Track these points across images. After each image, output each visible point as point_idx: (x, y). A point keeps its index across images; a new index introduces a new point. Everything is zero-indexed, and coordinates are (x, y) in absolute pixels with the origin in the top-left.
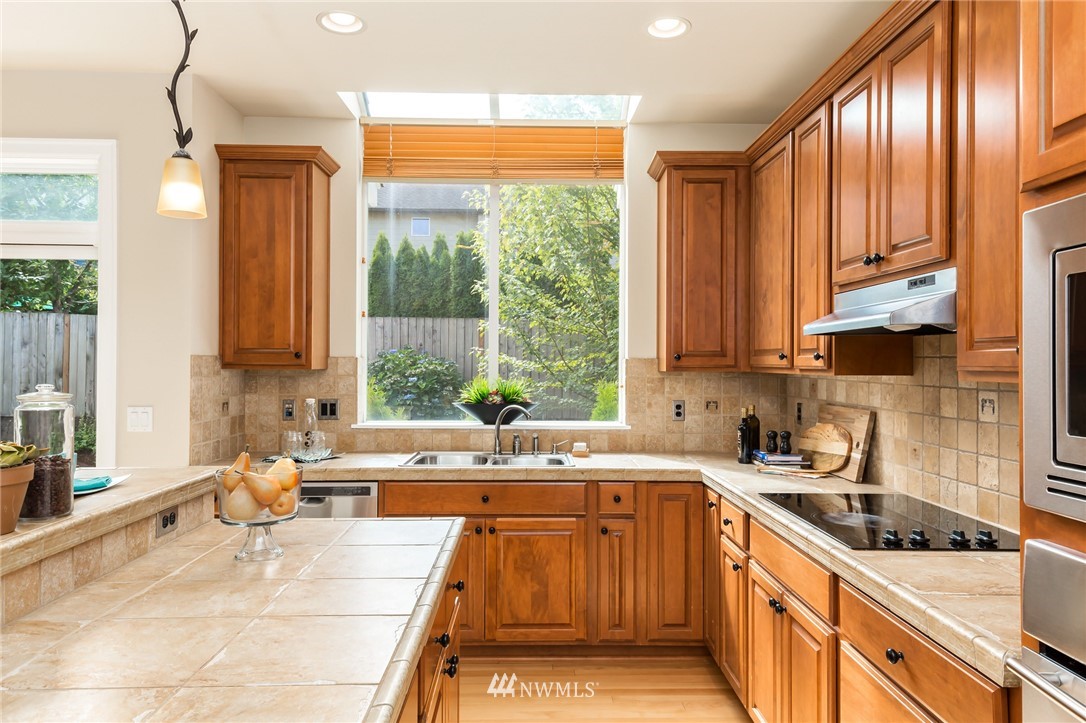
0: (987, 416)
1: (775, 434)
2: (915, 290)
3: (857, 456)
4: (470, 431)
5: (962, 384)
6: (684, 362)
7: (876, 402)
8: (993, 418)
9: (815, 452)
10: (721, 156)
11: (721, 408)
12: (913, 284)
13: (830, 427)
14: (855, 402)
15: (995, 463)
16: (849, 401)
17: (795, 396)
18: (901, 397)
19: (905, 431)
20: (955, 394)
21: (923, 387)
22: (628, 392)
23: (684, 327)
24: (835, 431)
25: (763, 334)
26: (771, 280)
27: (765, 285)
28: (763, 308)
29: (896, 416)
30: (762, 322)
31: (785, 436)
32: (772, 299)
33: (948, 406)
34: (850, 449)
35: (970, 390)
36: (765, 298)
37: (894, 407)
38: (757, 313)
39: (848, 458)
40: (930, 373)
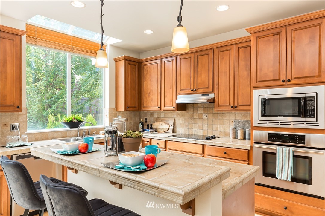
0: (205, 117)
1: (149, 125)
2: (203, 96)
3: (171, 128)
4: (67, 131)
5: (199, 112)
6: (129, 109)
7: (175, 117)
8: (207, 118)
9: (157, 128)
10: (136, 59)
11: (129, 120)
12: (202, 95)
13: (162, 123)
14: (167, 117)
15: (207, 125)
16: (165, 117)
17: (144, 116)
18: (182, 115)
19: (183, 122)
20: (197, 114)
21: (189, 113)
22: (109, 117)
23: (129, 100)
24: (164, 123)
25: (148, 102)
26: (152, 91)
27: (149, 92)
28: (148, 97)
29: (181, 119)
30: (148, 100)
31: (151, 125)
32: (153, 95)
33: (195, 116)
34: (169, 126)
35: (201, 114)
36: (149, 94)
37: (180, 117)
38: (145, 97)
39: (169, 128)
40: (191, 111)
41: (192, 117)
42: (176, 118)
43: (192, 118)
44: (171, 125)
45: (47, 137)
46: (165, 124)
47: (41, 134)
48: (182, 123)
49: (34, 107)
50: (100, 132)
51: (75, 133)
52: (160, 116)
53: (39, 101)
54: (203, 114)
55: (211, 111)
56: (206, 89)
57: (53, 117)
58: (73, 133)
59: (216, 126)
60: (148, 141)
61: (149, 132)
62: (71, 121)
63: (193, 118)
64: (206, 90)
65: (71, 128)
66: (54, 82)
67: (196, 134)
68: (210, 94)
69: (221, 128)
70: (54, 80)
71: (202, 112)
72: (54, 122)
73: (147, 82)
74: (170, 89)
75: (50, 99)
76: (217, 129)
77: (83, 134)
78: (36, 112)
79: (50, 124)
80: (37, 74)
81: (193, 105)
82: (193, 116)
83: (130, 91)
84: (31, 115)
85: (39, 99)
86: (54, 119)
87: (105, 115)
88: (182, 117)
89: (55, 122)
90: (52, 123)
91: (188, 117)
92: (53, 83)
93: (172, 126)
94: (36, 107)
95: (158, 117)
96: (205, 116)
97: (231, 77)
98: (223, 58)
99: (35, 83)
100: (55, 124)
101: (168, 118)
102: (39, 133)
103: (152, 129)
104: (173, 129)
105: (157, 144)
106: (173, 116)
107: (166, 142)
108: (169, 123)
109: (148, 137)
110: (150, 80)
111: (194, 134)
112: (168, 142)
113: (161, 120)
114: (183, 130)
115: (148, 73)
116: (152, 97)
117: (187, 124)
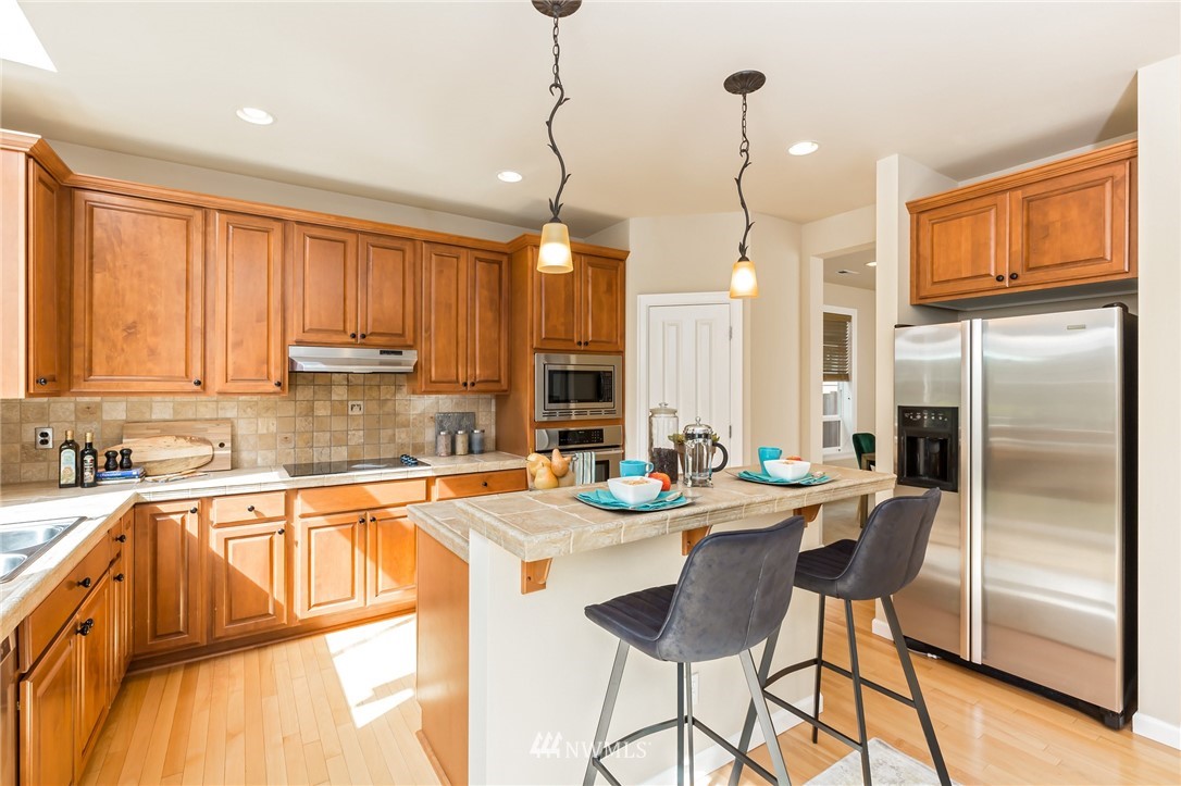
0: (356, 412)
2: (385, 355)
3: (224, 453)
8: (360, 413)
12: (382, 353)
13: (168, 439)
14: (191, 416)
15: (361, 432)
16: (178, 418)
18: (267, 409)
19: (273, 429)
20: (328, 403)
21: (296, 401)
24: (182, 440)
25: (127, 362)
26: (153, 316)
27: (130, 318)
28: (126, 339)
29: (260, 420)
30: (123, 350)
31: (126, 453)
32: (155, 333)
33: (322, 409)
34: (214, 449)
35: (341, 401)
36: (131, 330)
37: (258, 415)
38: (103, 340)
39: (213, 455)
40: (304, 393)
41: (310, 412)
42: (237, 418)
43: (307, 416)
44: (222, 445)
46: (189, 444)
48: (265, 431)
52: (147, 416)
54: (350, 404)
55: (375, 394)
56: (394, 338)
59: (390, 432)
60: (192, 512)
63: (313, 417)
64: (397, 341)
67: (325, 459)
68: (404, 352)
69: (403, 436)
71: (345, 397)
73: (116, 278)
74: (258, 321)
76: (392, 439)
81: (311, 378)
82: (313, 411)
88: (264, 415)
91: (292, 414)
93: (228, 445)
95: (136, 418)
96: (356, 409)
97: (459, 319)
98: (441, 271)
101: (195, 420)
103: (129, 466)
104: (232, 457)
105: (251, 509)
106: (222, 414)
107: (290, 495)
108: (210, 438)
109: (191, 496)
110: (140, 274)
111: (316, 461)
112: (301, 492)
113: (158, 431)
114: (271, 455)
115: (121, 242)
116: (151, 340)
117: (287, 435)
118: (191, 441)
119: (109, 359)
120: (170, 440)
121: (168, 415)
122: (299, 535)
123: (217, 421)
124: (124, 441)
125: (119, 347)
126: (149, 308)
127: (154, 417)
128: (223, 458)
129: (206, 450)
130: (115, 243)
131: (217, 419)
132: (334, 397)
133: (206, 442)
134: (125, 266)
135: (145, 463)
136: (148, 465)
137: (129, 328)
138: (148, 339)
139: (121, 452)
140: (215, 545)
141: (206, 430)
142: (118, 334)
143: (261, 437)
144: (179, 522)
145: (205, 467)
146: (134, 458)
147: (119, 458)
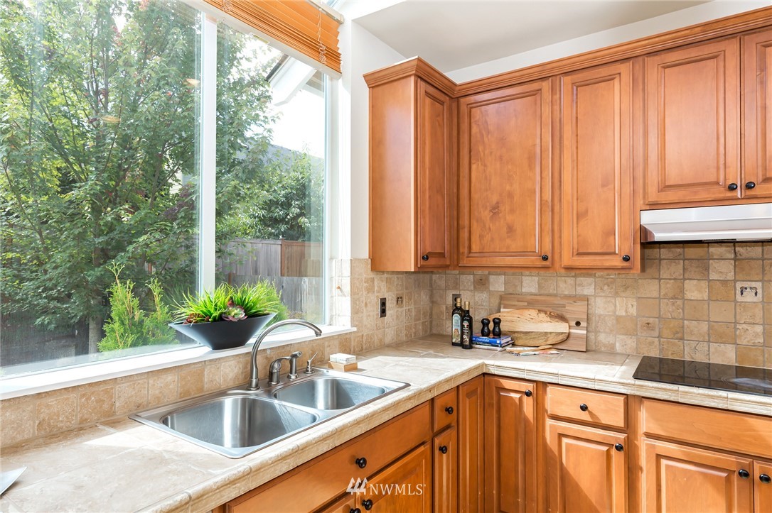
0: (749, 297)
1: (488, 321)
3: (581, 332)
4: (203, 363)
6: (429, 262)
7: (587, 291)
8: (756, 299)
11: (404, 302)
14: (551, 291)
16: (542, 292)
17: (447, 288)
18: (626, 288)
19: (633, 311)
20: (704, 284)
21: (660, 279)
22: (353, 293)
23: (427, 228)
24: (543, 315)
25: (492, 239)
26: (510, 195)
27: (495, 199)
28: (492, 218)
29: (618, 300)
30: (490, 229)
31: (497, 322)
32: (512, 211)
33: (695, 291)
34: (570, 327)
35: (724, 282)
36: (495, 210)
37: (616, 294)
38: (477, 221)
39: (569, 334)
40: (671, 270)
41: (679, 293)
42: (595, 296)
43: (674, 298)
44: (578, 324)
45: (106, 407)
46: (548, 319)
47: (72, 395)
48: (624, 314)
49: (59, 257)
50: (331, 356)
51: (236, 371)
52: (519, 289)
53: (74, 239)
54: (739, 286)
57: (130, 295)
58: (227, 371)
60: (528, 394)
61: (499, 349)
62: (221, 315)
63: (683, 300)
65: (217, 346)
66: (118, 188)
67: (700, 357)
70: (117, 184)
71: (731, 277)
72: (136, 318)
73: (485, 166)
74: (603, 185)
75: (107, 233)
77: (271, 374)
78: (67, 271)
79: (116, 326)
80: (71, 164)
81: (680, 251)
82: (682, 290)
83: (430, 197)
84: (50, 279)
85: (76, 232)
86: (136, 301)
87: (335, 286)
88: (623, 294)
89: (138, 314)
90: (127, 322)
91: (655, 295)
92: (117, 190)
93: (584, 324)
94: (65, 255)
95: (511, 291)
96: (749, 292)
99: (64, 192)
100: (141, 322)
101: (555, 296)
102: (66, 389)
103: (498, 334)
104: (587, 337)
105: (584, 408)
106: (580, 291)
107: (630, 402)
108: (568, 316)
109: (527, 377)
110: (501, 158)
111: (687, 358)
112: (646, 403)
113: (526, 304)
114: (631, 343)
115: (488, 132)
116: (509, 218)
117: (651, 320)
118: (550, 316)
119: (481, 237)
120: (533, 313)
121: (534, 289)
122: (644, 460)
123: (575, 298)
124: (502, 310)
125: (487, 227)
126: (508, 187)
127: (523, 290)
128: (579, 337)
129: (562, 327)
130: (484, 133)
131: (575, 296)
132: (713, 276)
133: (562, 318)
134: (491, 153)
135: (514, 332)
136: (516, 335)
137: (494, 208)
138: (507, 218)
139: (494, 320)
140: (549, 438)
141: (564, 306)
142: (486, 215)
143: (618, 319)
144: (517, 401)
145: (560, 345)
146: (504, 327)
147: (491, 326)
